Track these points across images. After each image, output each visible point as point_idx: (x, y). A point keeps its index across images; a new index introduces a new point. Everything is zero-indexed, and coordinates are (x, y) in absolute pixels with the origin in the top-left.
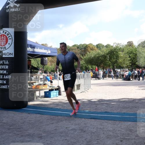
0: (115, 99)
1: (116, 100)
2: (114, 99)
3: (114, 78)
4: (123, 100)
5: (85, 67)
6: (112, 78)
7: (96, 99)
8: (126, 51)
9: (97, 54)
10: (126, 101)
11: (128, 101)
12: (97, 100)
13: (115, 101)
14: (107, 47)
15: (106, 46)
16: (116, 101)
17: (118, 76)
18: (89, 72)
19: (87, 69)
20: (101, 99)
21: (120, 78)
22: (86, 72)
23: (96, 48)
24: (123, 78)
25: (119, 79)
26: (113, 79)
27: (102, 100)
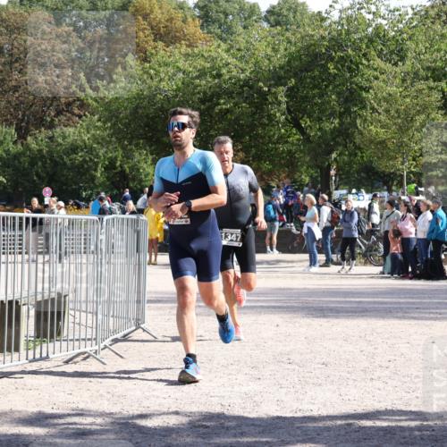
0: (324, 413)
1: (329, 423)
2: (315, 413)
3: (321, 258)
4: (379, 424)
5: (111, 166)
6: (306, 256)
7: (177, 413)
8: (419, 54)
9: (202, 74)
10: (402, 429)
11: (419, 429)
12: (184, 420)
13: (319, 432)
14: (278, 23)
15: (271, 12)
16: (328, 429)
17: (350, 242)
18: (140, 202)
19: (123, 186)
20: (217, 409)
21: (368, 258)
22: (116, 206)
23: (194, 28)
24: (388, 259)
25: (359, 268)
26: (313, 262)
27: (220, 416)
